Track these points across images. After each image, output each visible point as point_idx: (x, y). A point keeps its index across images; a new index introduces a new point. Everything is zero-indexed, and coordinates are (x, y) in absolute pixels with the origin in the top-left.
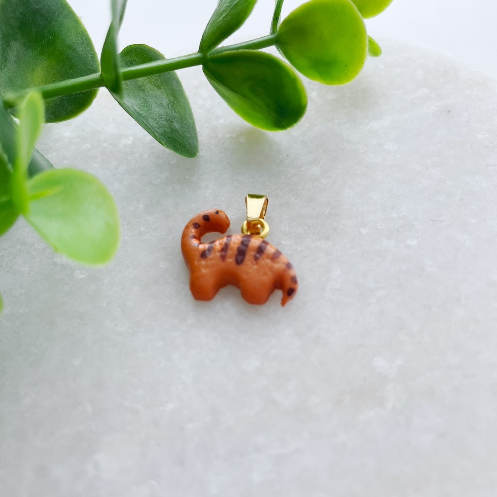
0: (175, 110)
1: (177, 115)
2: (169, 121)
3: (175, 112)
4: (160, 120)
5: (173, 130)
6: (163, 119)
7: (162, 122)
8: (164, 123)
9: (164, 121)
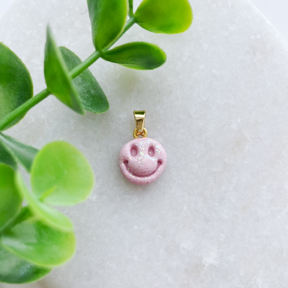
0: (86, 81)
1: (88, 84)
2: (89, 92)
3: (87, 82)
4: (85, 95)
5: (93, 97)
6: (86, 93)
7: (86, 96)
8: (88, 95)
9: (86, 94)
